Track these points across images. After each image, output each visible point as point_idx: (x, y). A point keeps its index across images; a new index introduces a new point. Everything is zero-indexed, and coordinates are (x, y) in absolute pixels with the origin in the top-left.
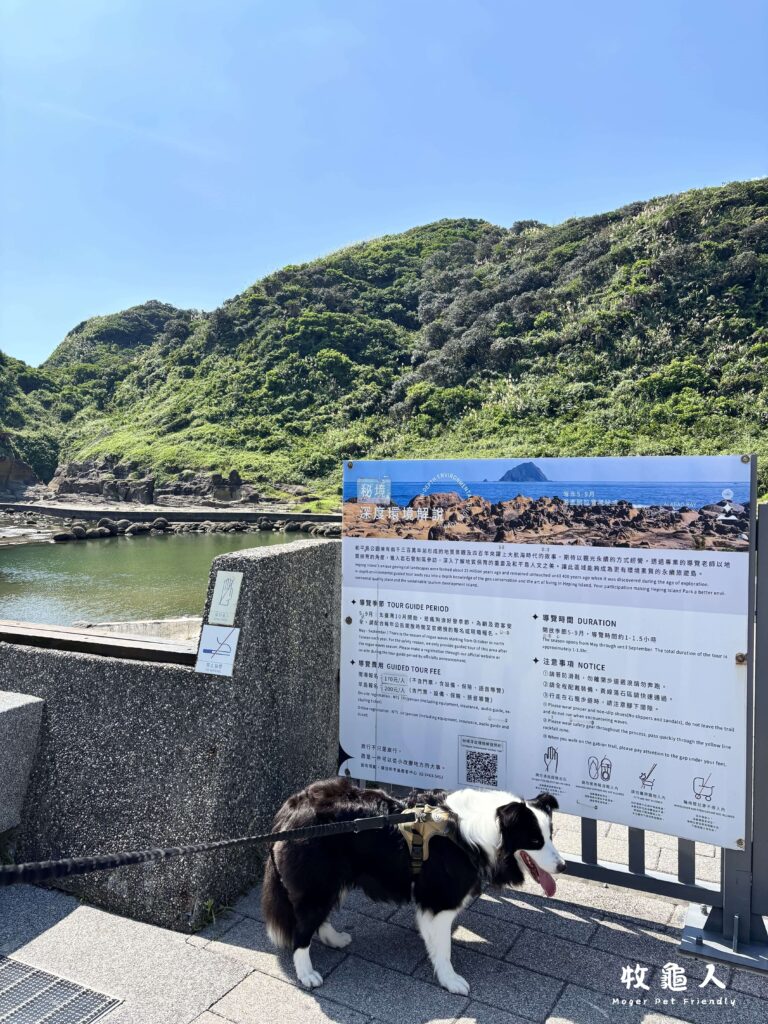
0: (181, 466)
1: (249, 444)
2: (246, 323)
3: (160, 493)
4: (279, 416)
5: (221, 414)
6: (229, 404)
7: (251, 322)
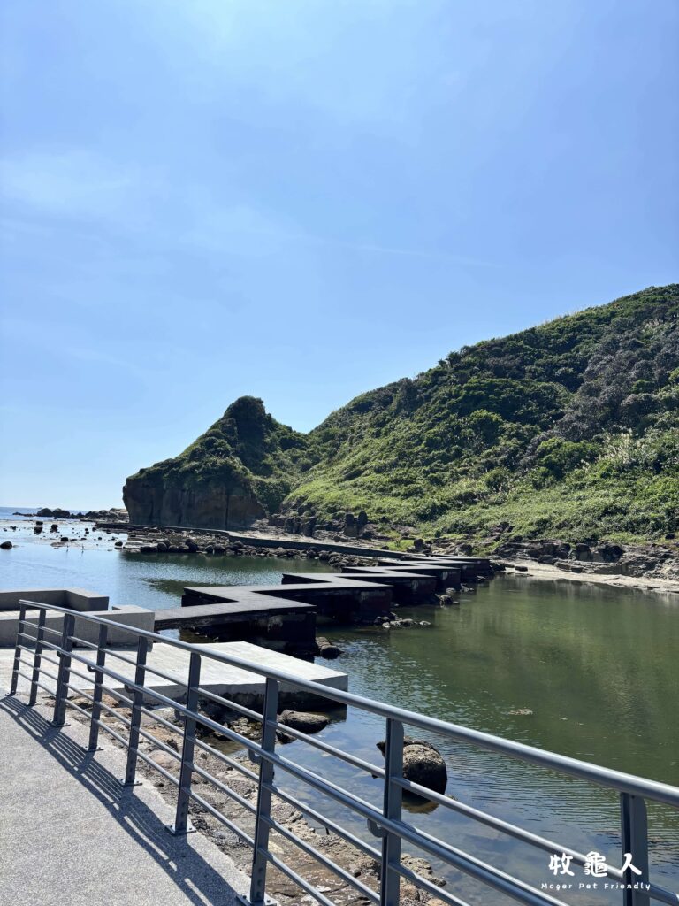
0: (337, 508)
1: (394, 491)
2: (425, 391)
3: (318, 528)
4: (427, 469)
5: (385, 466)
6: (393, 458)
7: (430, 390)
